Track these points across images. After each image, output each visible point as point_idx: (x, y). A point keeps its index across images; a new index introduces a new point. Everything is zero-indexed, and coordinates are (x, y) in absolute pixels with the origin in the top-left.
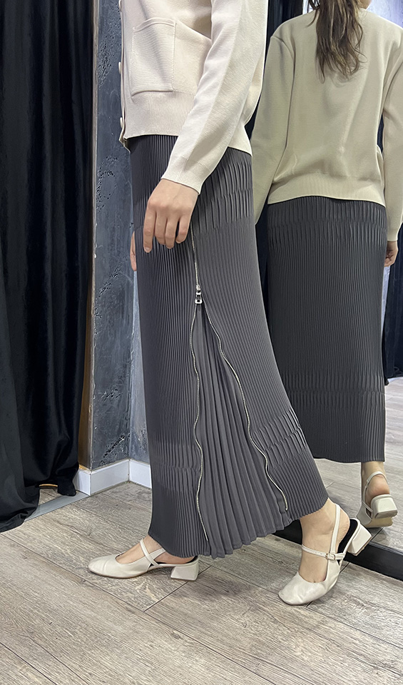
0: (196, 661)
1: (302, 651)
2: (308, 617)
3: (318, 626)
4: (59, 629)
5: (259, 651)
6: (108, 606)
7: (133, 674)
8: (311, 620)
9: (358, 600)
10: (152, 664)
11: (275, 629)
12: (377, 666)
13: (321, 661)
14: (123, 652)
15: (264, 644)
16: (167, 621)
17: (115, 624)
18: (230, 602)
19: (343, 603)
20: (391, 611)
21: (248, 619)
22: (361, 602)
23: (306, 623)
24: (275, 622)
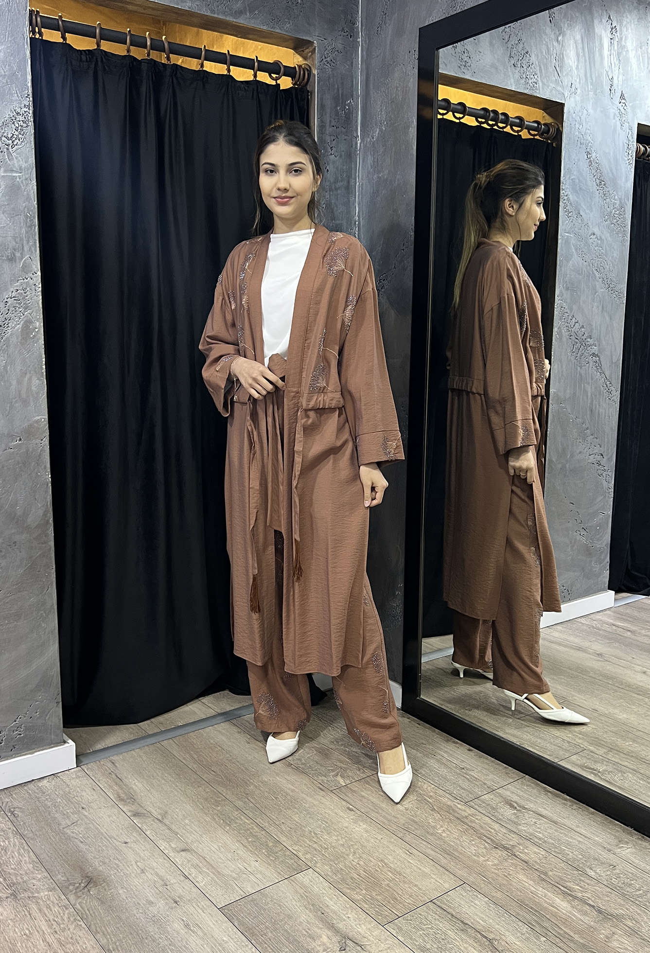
0: (360, 825)
1: (444, 830)
2: (462, 810)
3: (466, 817)
4: (266, 794)
5: (410, 826)
6: (305, 784)
7: (312, 827)
10: (327, 823)
11: (430, 815)
12: (497, 846)
13: (455, 838)
14: (308, 813)
15: (416, 822)
16: (346, 798)
17: (307, 796)
19: (499, 805)
20: (538, 814)
21: (412, 805)
22: (516, 805)
23: (458, 813)
24: (433, 810)
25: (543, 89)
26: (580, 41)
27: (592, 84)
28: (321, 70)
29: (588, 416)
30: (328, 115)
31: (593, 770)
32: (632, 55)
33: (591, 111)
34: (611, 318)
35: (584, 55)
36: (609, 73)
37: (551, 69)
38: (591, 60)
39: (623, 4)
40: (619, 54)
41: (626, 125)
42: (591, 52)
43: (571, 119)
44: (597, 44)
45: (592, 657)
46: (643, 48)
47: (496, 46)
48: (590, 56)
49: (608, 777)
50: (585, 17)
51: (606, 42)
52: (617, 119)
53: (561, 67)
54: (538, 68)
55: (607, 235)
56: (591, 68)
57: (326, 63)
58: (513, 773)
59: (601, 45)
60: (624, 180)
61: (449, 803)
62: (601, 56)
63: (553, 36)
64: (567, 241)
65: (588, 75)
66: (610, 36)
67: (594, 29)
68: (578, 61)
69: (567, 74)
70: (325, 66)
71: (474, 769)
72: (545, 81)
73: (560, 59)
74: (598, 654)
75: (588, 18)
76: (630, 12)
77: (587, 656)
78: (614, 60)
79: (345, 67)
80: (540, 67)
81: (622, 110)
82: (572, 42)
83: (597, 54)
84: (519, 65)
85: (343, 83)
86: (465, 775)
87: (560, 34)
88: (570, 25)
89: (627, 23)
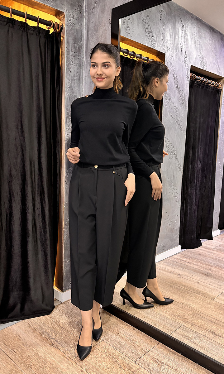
3: (136, 371)
8: (135, 368)
9: (157, 360)
18: (106, 357)
19: (150, 361)
20: (168, 366)
21: (111, 366)
23: (132, 369)
24: (121, 367)
25: (157, 47)
26: (171, 29)
27: (175, 47)
28: (68, 26)
29: (172, 178)
30: (71, 46)
31: (188, 338)
32: (189, 38)
33: (175, 58)
34: (181, 140)
35: (172, 35)
36: (181, 44)
37: (161, 39)
38: (175, 38)
39: (186, 17)
40: (185, 37)
41: (187, 65)
42: (175, 34)
43: (167, 60)
44: (177, 31)
45: (177, 276)
46: (193, 35)
47: (140, 26)
48: (174, 36)
49: (194, 340)
50: (173, 20)
51: (180, 31)
52: (184, 62)
53: (164, 39)
54: (156, 38)
55: (180, 107)
56: (175, 41)
58: (154, 341)
59: (178, 32)
60: (186, 86)
61: (128, 362)
62: (178, 36)
63: (161, 26)
64: (166, 109)
65: (174, 44)
66: (181, 29)
67: (176, 25)
68: (170, 37)
69: (166, 42)
70: (69, 24)
71: (137, 340)
72: (158, 43)
73: (164, 36)
74: (179, 275)
75: (174, 20)
76: (189, 21)
77: (175, 276)
78: (183, 39)
79: (79, 26)
80: (157, 38)
81: (186, 59)
82: (168, 29)
83: (177, 35)
84: (149, 36)
85: (77, 33)
86: (133, 344)
87: (164, 25)
88: (167, 22)
89: (188, 25)
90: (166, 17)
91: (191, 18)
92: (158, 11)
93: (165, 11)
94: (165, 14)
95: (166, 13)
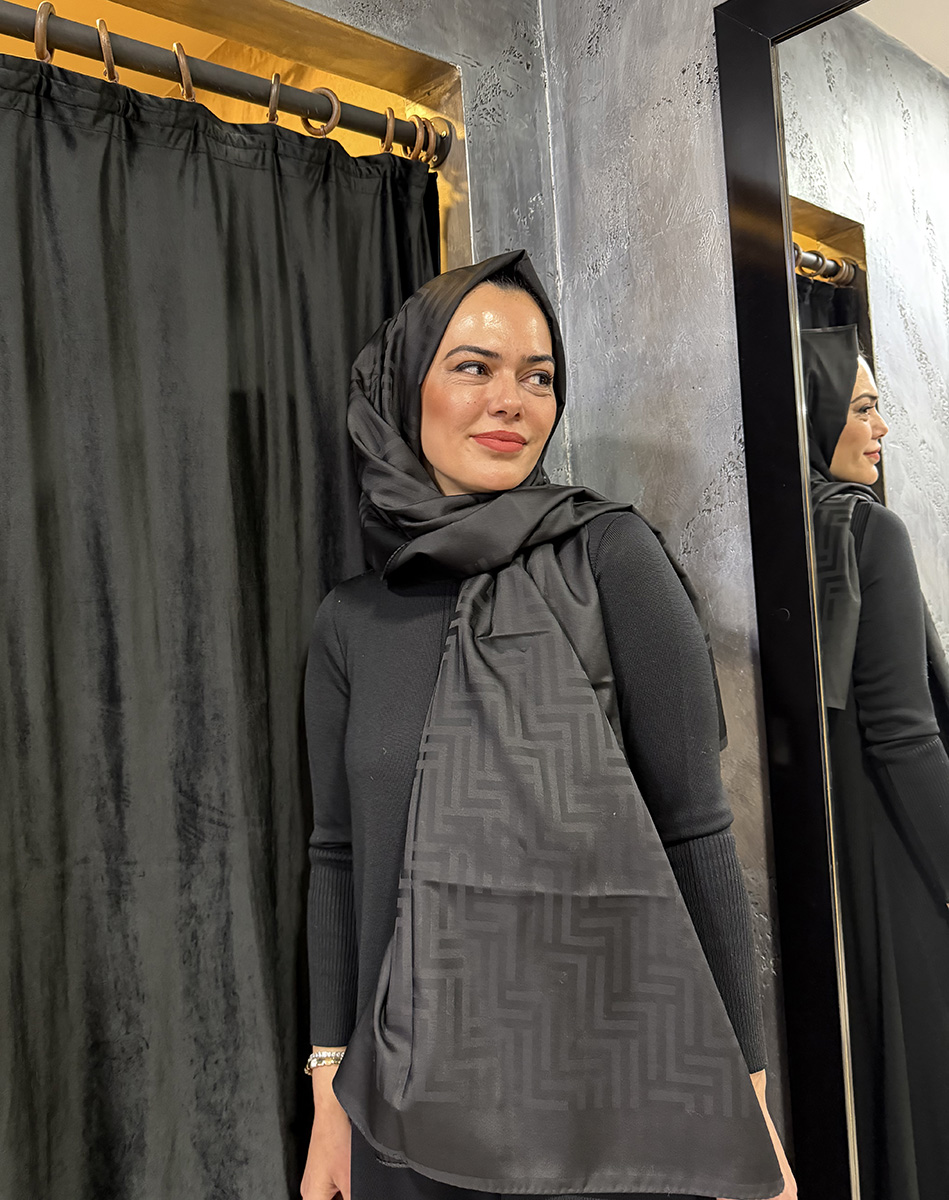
25: (834, 197)
27: (891, 197)
28: (476, 128)
30: (496, 225)
32: (930, 157)
33: (896, 241)
35: (877, 148)
36: (909, 182)
37: (840, 165)
39: (912, 78)
40: (916, 154)
41: (938, 264)
42: (884, 146)
48: (884, 152)
50: (871, 89)
51: (899, 133)
52: (925, 255)
53: (852, 165)
54: (823, 163)
56: (886, 169)
57: (484, 113)
59: (894, 136)
65: (886, 182)
66: (902, 123)
68: (873, 156)
69: (861, 177)
70: (482, 120)
72: (834, 185)
73: (850, 151)
75: (875, 90)
76: (920, 91)
79: (521, 126)
80: (826, 162)
81: (931, 241)
82: (860, 127)
83: (892, 150)
85: (519, 160)
87: (844, 112)
88: (855, 99)
89: (920, 107)
90: (847, 80)
91: (926, 80)
92: (817, 56)
93: (842, 55)
94: (845, 68)
95: (847, 61)
